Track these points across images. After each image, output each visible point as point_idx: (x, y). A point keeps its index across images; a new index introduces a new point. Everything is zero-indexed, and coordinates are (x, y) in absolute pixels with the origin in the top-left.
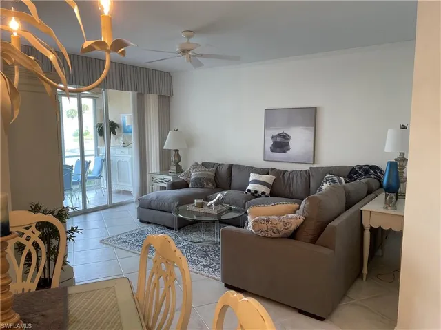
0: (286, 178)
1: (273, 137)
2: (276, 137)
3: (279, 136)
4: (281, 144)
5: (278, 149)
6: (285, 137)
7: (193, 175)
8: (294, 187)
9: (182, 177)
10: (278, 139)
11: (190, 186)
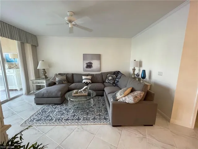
0: (95, 77)
1: (86, 63)
2: (88, 63)
3: (89, 63)
4: (89, 66)
5: (88, 67)
6: (91, 63)
7: (57, 79)
8: (98, 79)
9: (51, 80)
10: (88, 64)
11: (57, 83)
